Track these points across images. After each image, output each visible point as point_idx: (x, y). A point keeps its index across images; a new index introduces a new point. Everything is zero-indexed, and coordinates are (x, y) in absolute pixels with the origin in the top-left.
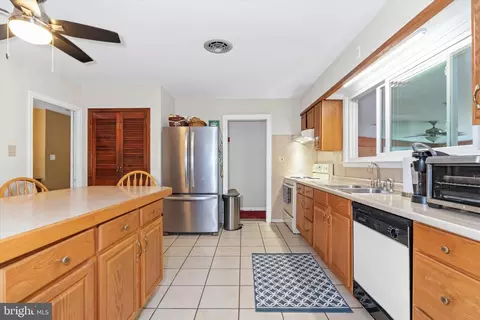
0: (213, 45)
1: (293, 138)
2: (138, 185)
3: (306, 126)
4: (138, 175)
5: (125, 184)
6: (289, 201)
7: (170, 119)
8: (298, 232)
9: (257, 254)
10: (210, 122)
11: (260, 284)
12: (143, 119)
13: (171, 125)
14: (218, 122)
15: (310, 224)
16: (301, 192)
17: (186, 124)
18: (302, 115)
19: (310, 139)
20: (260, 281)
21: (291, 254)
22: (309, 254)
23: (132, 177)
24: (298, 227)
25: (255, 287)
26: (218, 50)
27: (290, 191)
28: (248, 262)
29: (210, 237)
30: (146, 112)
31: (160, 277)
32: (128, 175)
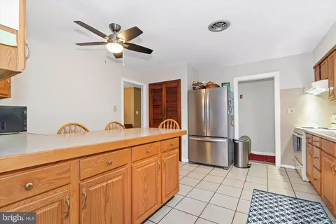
0: (214, 27)
1: (303, 91)
2: (169, 128)
3: (319, 77)
4: (170, 122)
5: (163, 127)
6: (299, 149)
7: (193, 85)
8: (307, 180)
9: (258, 191)
10: (223, 84)
11: (255, 215)
12: (176, 87)
13: (194, 88)
14: (229, 83)
15: (318, 173)
16: (310, 141)
17: (204, 87)
18: (315, 67)
19: (324, 90)
20: (255, 213)
21: (296, 199)
22: (317, 203)
23: (166, 123)
24: (308, 175)
25: (249, 216)
26: (218, 29)
27: (299, 140)
28: (248, 195)
29: (222, 170)
30: (178, 82)
31: (177, 188)
32: (164, 122)
